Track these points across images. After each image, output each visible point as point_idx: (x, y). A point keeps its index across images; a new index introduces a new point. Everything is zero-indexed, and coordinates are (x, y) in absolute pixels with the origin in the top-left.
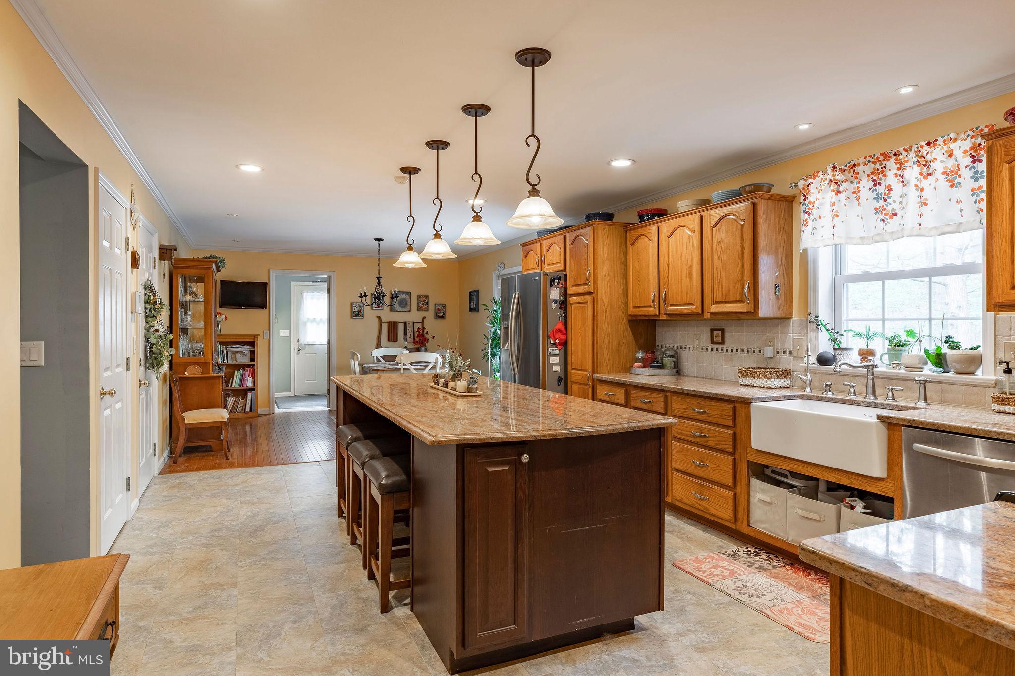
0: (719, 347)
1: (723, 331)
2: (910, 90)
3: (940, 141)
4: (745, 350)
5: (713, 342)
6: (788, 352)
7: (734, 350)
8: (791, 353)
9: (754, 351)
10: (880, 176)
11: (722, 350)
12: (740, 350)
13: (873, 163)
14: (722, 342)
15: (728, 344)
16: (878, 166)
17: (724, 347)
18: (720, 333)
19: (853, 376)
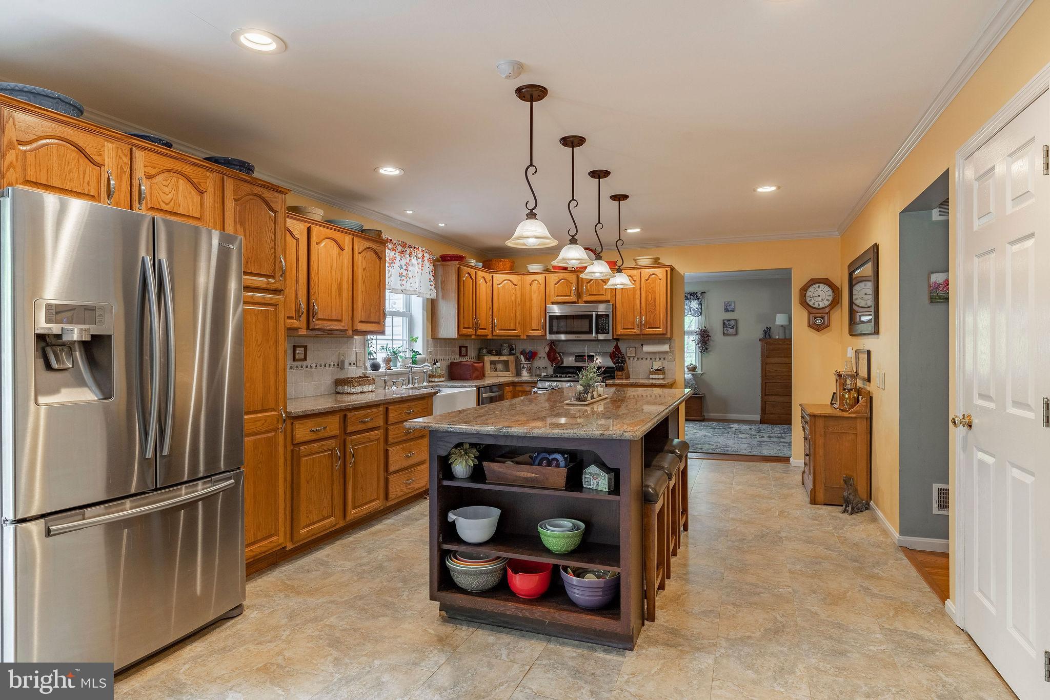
0: (299, 364)
1: (305, 348)
2: (443, 225)
3: (420, 249)
4: (323, 365)
5: (294, 359)
6: (352, 364)
7: (314, 366)
8: (354, 364)
9: (330, 365)
10: (402, 255)
11: (302, 367)
12: (318, 366)
13: (401, 246)
14: (305, 359)
15: (308, 362)
16: (403, 250)
17: (305, 363)
18: (303, 349)
19: (401, 374)
